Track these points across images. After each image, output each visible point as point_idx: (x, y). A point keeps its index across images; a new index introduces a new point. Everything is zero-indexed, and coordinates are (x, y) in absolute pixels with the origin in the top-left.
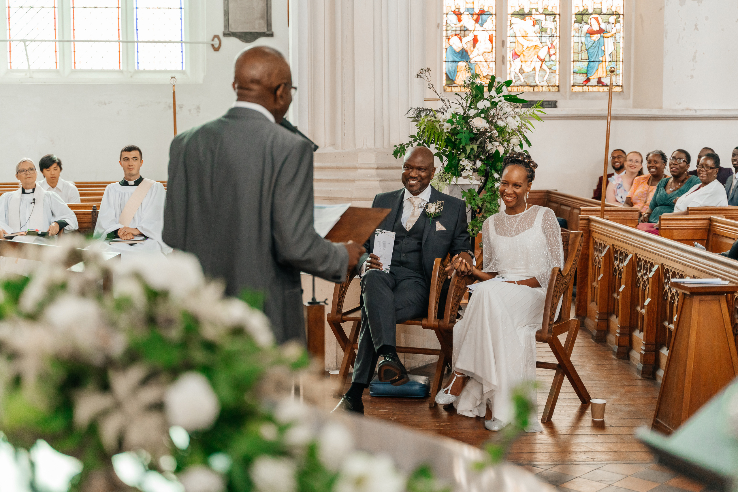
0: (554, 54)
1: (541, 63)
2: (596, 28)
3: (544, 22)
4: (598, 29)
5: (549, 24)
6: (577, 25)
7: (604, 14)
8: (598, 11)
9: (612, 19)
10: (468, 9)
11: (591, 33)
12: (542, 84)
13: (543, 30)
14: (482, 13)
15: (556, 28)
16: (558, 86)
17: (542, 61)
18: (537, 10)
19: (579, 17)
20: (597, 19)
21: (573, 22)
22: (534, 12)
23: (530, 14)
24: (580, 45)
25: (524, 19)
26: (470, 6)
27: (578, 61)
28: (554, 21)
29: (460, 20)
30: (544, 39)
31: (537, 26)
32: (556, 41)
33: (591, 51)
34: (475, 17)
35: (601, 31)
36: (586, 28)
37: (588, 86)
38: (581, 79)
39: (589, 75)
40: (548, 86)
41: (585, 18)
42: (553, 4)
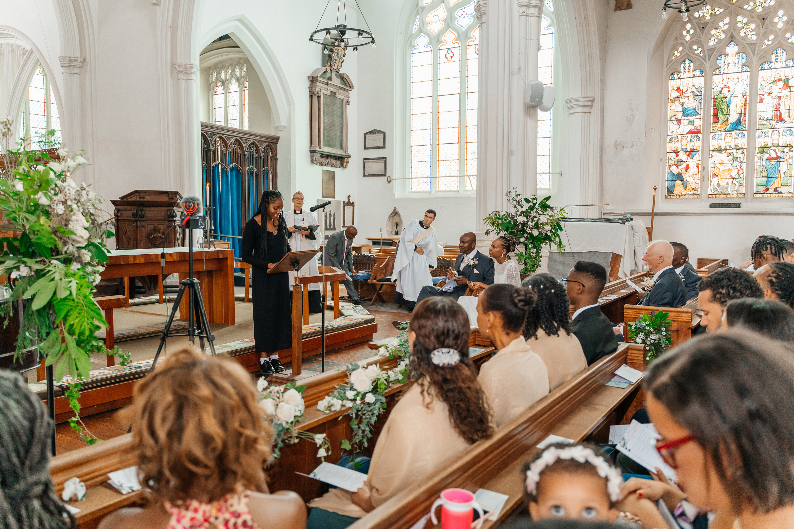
0: (742, 174)
1: (732, 179)
2: (774, 155)
3: (735, 154)
4: (776, 156)
5: (739, 155)
6: (759, 155)
8: (776, 145)
9: (786, 150)
10: (683, 149)
11: (770, 159)
12: (733, 193)
13: (734, 159)
14: (692, 150)
15: (744, 157)
16: (744, 194)
17: (734, 178)
18: (730, 147)
19: (762, 149)
20: (775, 150)
21: (756, 152)
22: (728, 148)
23: (725, 149)
24: (762, 167)
25: (721, 153)
26: (685, 147)
27: (760, 177)
28: (743, 153)
29: (677, 156)
30: (735, 165)
31: (730, 157)
32: (744, 166)
33: (769, 171)
34: (688, 153)
35: (778, 158)
36: (766, 156)
38: (762, 189)
39: (768, 187)
41: (766, 150)
42: (743, 142)
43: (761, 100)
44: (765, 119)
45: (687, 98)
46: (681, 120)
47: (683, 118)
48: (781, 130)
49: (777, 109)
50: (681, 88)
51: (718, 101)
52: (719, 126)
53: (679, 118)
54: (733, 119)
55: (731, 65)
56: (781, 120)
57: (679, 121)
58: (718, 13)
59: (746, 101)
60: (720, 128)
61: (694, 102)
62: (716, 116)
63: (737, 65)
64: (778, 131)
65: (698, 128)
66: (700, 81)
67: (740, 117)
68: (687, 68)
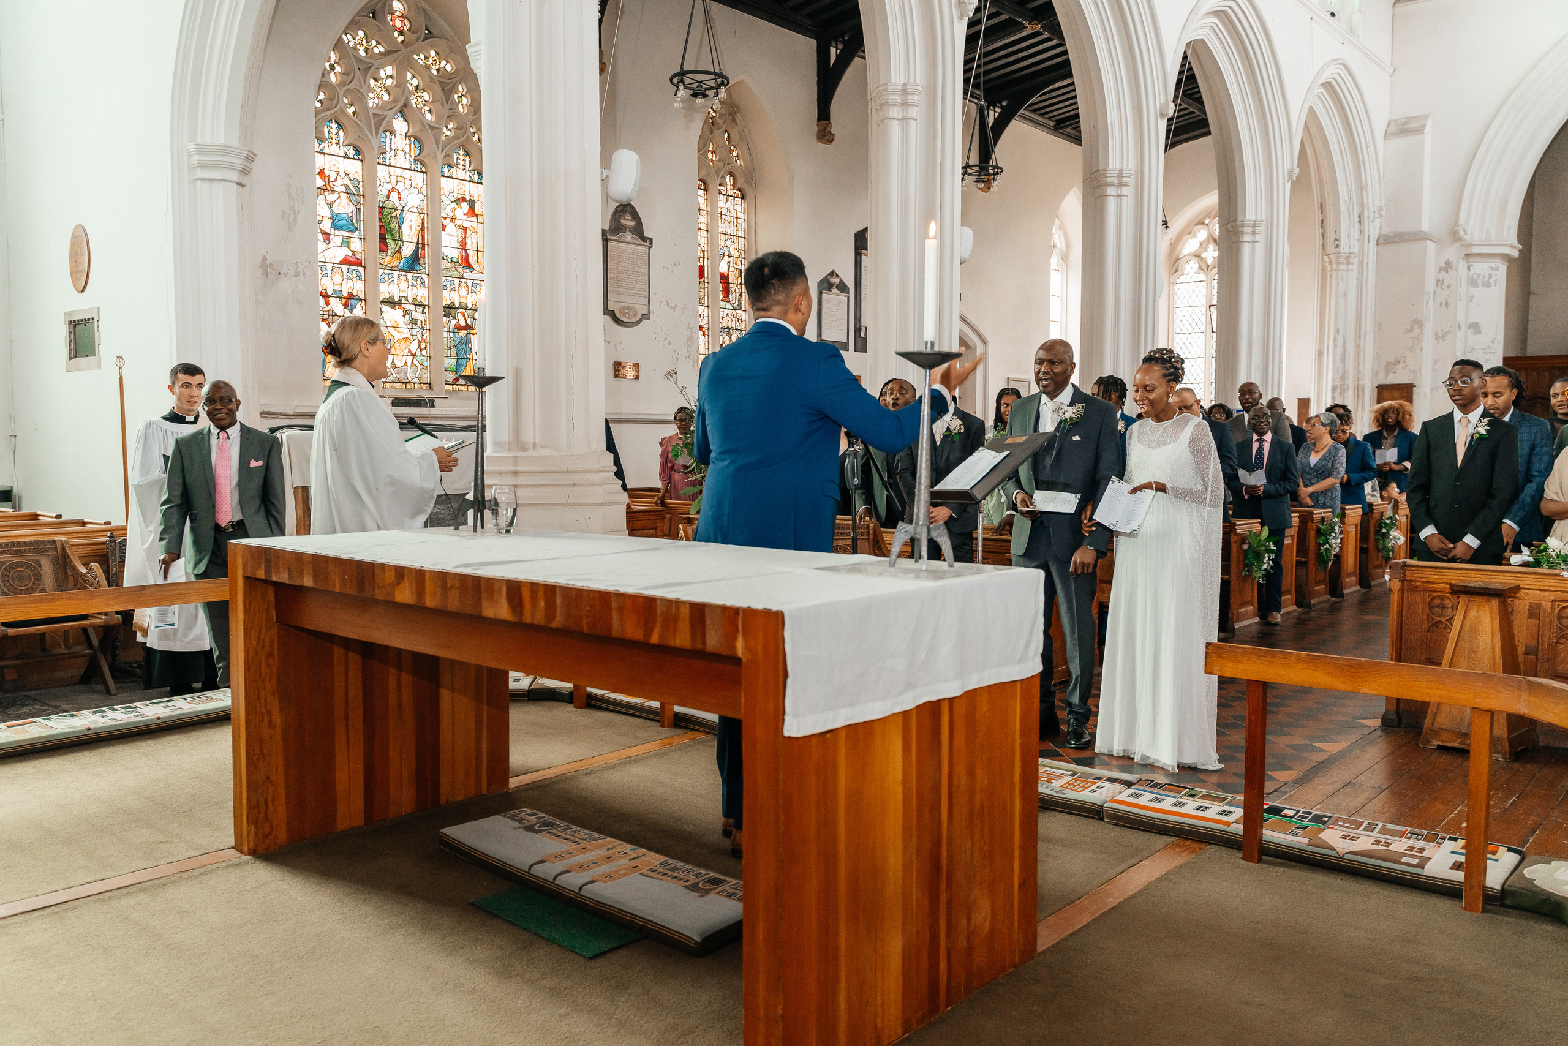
0: (425, 349)
1: (412, 357)
2: (463, 323)
3: (414, 313)
4: (465, 324)
6: (445, 319)
7: (469, 310)
10: (335, 291)
11: (458, 328)
12: (414, 381)
13: (413, 322)
14: (351, 297)
16: (430, 384)
17: (414, 355)
18: (406, 299)
19: (448, 310)
20: (463, 314)
21: (443, 315)
22: (403, 301)
23: (400, 303)
24: (449, 341)
25: (394, 308)
26: (337, 287)
28: (424, 313)
29: (327, 304)
30: (414, 332)
31: (407, 317)
32: (427, 335)
33: (459, 347)
34: (344, 301)
35: (468, 327)
36: (454, 322)
37: (457, 385)
39: (458, 373)
40: (420, 383)
41: (452, 311)
42: (422, 294)
43: (444, 228)
44: (450, 260)
45: (336, 196)
46: (329, 234)
47: (332, 231)
48: (469, 282)
49: (463, 247)
50: (327, 173)
51: (385, 211)
52: (388, 258)
53: (327, 231)
54: (408, 250)
55: (400, 153)
56: (469, 267)
57: (327, 236)
58: (376, 51)
59: (423, 223)
60: (390, 262)
61: (349, 205)
62: (383, 239)
63: (408, 155)
64: (466, 283)
65: (358, 256)
66: (355, 168)
67: (417, 248)
68: (334, 137)
